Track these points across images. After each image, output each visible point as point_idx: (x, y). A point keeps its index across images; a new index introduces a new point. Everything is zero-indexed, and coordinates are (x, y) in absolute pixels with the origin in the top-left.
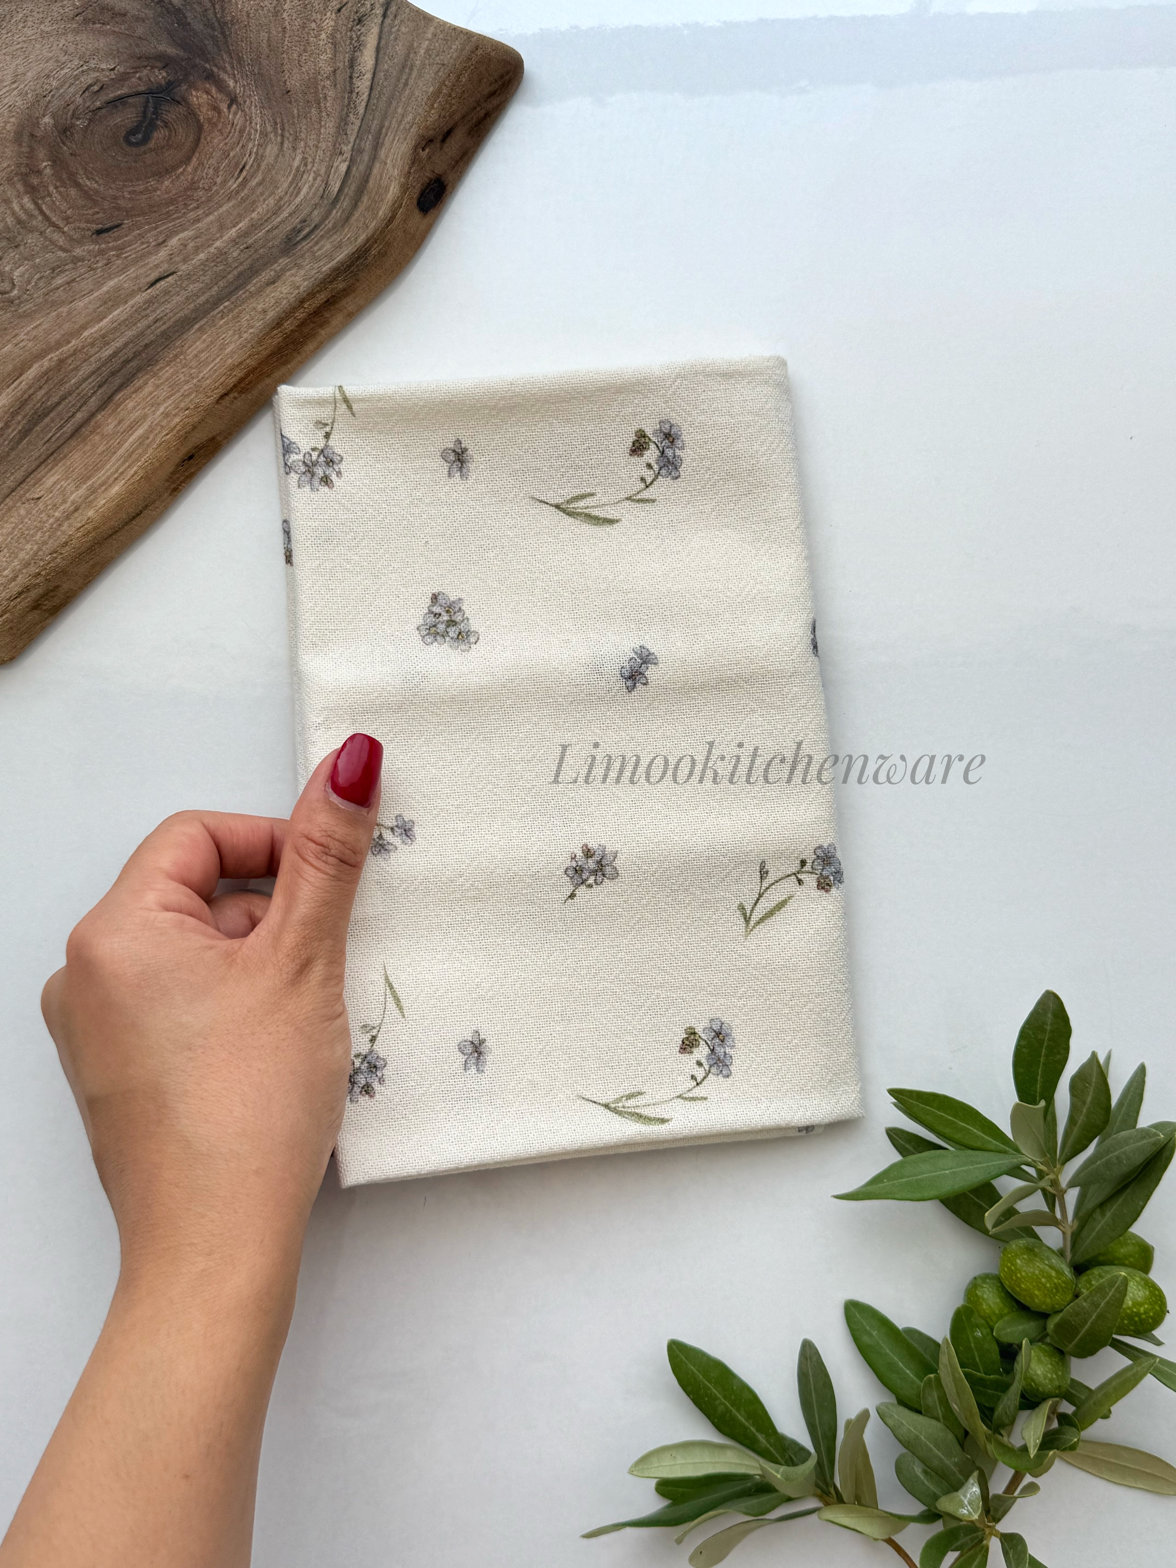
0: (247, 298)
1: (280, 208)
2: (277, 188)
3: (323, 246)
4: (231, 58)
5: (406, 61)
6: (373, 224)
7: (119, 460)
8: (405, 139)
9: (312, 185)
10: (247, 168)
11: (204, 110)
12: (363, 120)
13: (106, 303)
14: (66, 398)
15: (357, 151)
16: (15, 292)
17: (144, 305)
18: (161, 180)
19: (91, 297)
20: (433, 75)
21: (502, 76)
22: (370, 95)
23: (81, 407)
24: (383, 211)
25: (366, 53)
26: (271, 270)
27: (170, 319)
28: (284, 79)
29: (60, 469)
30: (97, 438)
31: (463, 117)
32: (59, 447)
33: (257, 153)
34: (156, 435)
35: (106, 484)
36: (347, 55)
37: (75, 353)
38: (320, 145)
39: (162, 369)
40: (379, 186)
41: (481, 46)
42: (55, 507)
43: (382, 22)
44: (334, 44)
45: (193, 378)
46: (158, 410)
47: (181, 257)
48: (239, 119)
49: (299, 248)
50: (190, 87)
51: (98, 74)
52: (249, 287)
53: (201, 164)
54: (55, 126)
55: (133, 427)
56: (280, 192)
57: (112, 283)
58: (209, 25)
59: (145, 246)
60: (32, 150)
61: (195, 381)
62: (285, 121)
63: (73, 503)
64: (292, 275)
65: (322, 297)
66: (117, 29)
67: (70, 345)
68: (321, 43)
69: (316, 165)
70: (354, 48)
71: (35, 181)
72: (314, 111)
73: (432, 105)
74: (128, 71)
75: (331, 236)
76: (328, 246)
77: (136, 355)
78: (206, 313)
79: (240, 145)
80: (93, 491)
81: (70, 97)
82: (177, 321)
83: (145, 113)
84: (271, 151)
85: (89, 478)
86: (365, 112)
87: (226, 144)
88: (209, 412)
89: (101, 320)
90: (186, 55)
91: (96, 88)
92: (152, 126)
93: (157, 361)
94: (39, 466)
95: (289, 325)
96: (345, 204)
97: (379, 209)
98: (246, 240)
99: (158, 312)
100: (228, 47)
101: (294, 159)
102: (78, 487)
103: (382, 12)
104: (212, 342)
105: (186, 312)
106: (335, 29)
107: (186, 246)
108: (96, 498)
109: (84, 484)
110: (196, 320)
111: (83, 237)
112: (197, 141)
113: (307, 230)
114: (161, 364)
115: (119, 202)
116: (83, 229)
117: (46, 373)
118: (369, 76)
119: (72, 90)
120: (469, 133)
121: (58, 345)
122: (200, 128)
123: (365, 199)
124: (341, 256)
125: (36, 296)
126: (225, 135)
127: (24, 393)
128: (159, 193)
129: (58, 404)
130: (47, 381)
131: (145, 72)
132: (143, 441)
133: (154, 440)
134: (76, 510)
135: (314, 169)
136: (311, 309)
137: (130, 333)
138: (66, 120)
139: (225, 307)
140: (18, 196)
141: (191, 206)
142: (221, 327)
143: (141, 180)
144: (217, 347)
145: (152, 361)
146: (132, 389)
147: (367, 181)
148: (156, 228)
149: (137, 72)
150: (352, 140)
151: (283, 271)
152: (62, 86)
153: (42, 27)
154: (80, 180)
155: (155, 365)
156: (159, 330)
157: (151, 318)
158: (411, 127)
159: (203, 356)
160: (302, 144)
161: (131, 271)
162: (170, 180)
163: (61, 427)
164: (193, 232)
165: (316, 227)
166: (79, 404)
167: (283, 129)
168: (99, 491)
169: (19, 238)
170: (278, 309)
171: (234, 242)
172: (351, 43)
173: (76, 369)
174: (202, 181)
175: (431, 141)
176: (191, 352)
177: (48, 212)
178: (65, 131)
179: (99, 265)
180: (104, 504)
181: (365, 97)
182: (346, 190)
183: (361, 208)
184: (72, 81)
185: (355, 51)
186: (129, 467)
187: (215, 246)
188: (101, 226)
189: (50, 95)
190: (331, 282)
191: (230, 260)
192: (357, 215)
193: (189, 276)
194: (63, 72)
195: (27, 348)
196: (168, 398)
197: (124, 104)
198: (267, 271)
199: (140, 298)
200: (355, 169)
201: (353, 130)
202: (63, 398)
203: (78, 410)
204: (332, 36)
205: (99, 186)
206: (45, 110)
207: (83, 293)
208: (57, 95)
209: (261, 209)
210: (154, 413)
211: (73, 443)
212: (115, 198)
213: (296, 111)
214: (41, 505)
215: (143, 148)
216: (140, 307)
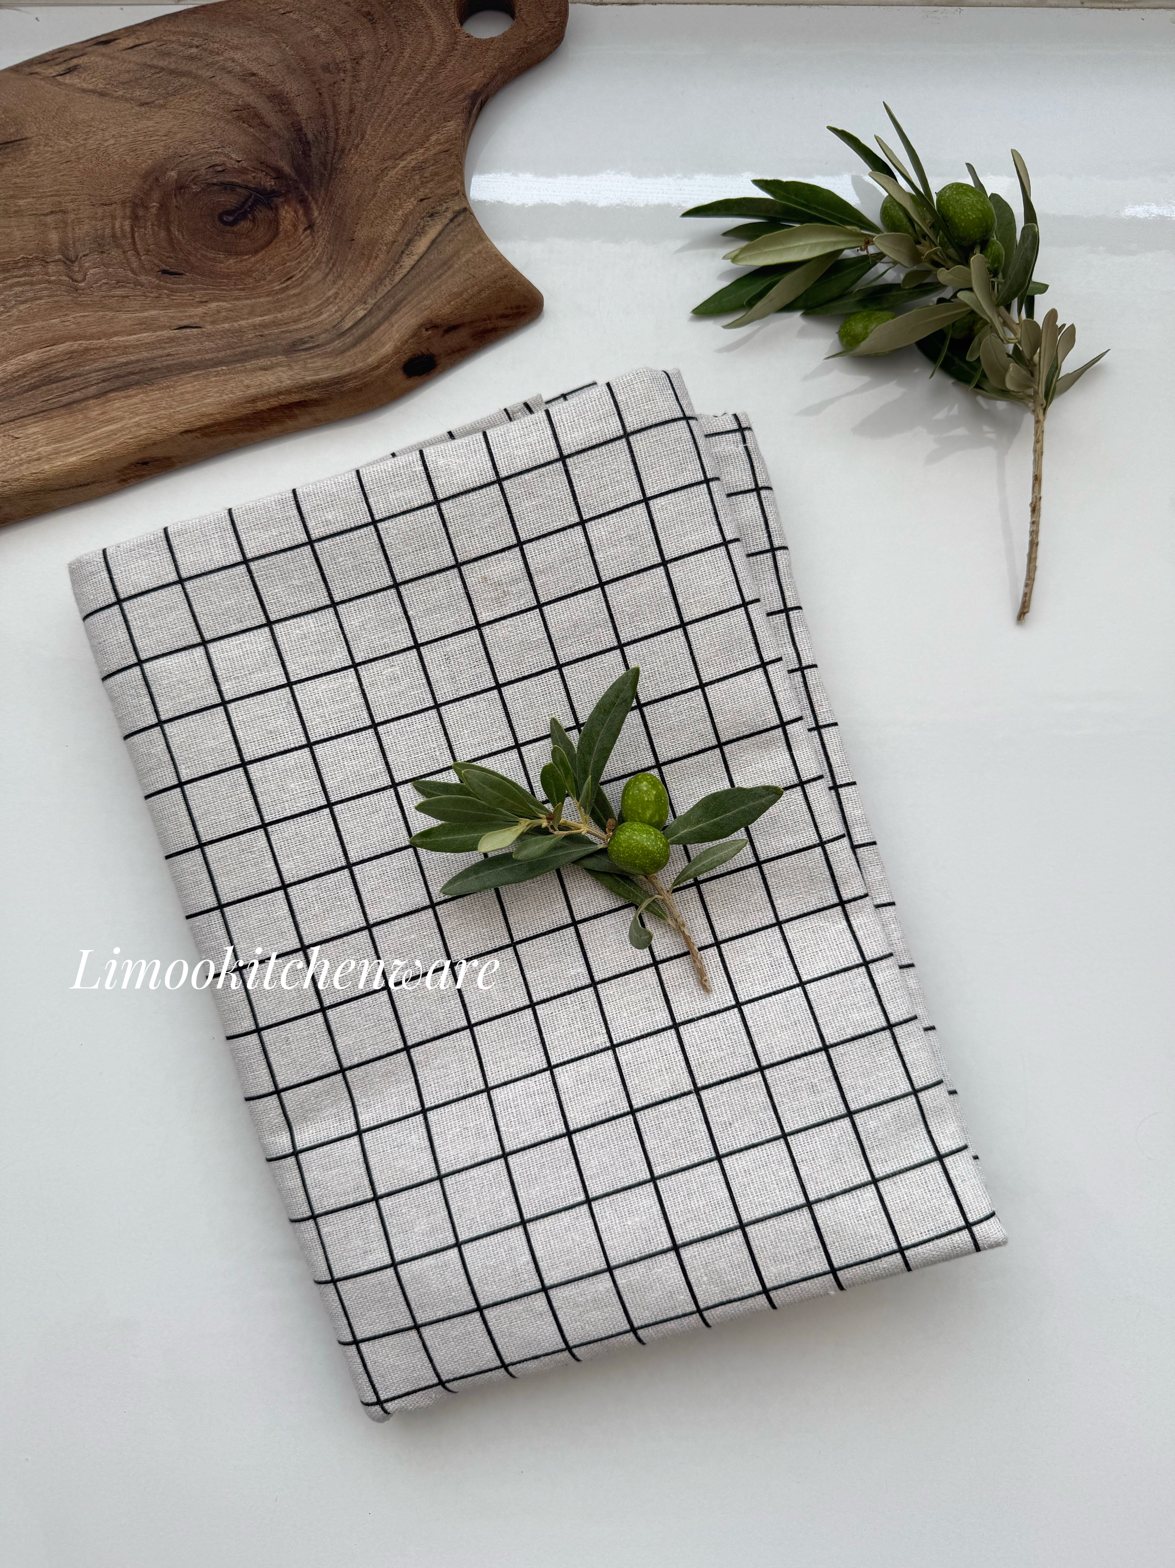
0: (241, 371)
1: (301, 319)
2: (307, 305)
3: (315, 362)
4: (326, 195)
5: (449, 260)
6: (361, 365)
7: (87, 439)
8: (417, 316)
9: (332, 315)
10: (293, 279)
11: (286, 223)
12: (394, 287)
13: (141, 324)
14: (75, 377)
15: (377, 306)
16: (83, 284)
17: (167, 339)
18: (229, 257)
19: (133, 315)
20: (462, 280)
21: (518, 307)
22: (409, 272)
23: (82, 389)
24: (372, 359)
25: (423, 241)
26: (269, 360)
27: (180, 358)
28: (355, 229)
29: (44, 425)
30: (81, 416)
31: (472, 322)
32: (51, 409)
33: (306, 273)
34: (124, 435)
35: (69, 452)
36: (409, 235)
37: (98, 349)
38: (354, 289)
39: (153, 390)
40: (379, 341)
41: (509, 277)
42: (25, 450)
43: (448, 224)
44: (405, 223)
45: (172, 408)
46: (134, 418)
47: (212, 319)
48: (307, 242)
49: (298, 354)
50: (286, 201)
51: (225, 159)
52: (248, 364)
53: (263, 260)
54: (176, 181)
55: (109, 421)
56: (306, 308)
57: (154, 312)
58: (324, 164)
59: (190, 298)
60: (151, 189)
61: (172, 411)
62: (339, 259)
63: (39, 453)
64: (283, 371)
65: (296, 398)
66: (257, 135)
67: (99, 341)
68: (396, 217)
69: (342, 302)
70: (417, 232)
71: (141, 212)
72: (363, 263)
73: (449, 303)
74: (249, 168)
75: (325, 357)
76: (319, 363)
77: (141, 372)
78: (206, 367)
79: (298, 261)
80: (57, 452)
81: (198, 166)
82: (183, 362)
83: (244, 203)
84: (317, 276)
85: (59, 442)
86: (399, 282)
87: (288, 255)
88: (172, 439)
89: (131, 335)
90: (296, 178)
91: (220, 169)
92: (244, 216)
93: (153, 384)
94: (30, 415)
95: (261, 405)
96: (348, 340)
97: (370, 356)
98: (264, 330)
99: (173, 349)
100: (328, 186)
101: (329, 290)
102: (48, 444)
103: (451, 217)
104: (198, 390)
105: (193, 359)
106: (411, 213)
107: (219, 312)
108: (57, 459)
109: (54, 444)
110: (196, 368)
111: (152, 269)
112: (269, 242)
113: (310, 345)
114: (155, 387)
115: (191, 258)
116: (155, 264)
117: (72, 352)
118: (416, 258)
119: (202, 162)
120: (473, 336)
121: (92, 337)
122: (276, 234)
123: (364, 345)
124: (325, 375)
125: (95, 294)
126: (291, 248)
127: (49, 358)
128: (222, 265)
129: (68, 378)
130: (69, 358)
131: (261, 175)
132: (112, 435)
133: (119, 438)
134: (38, 459)
135: (340, 304)
136: (284, 403)
137: (145, 354)
138: (187, 180)
139: (222, 370)
140: (124, 218)
141: (239, 287)
142: (211, 382)
143: (215, 250)
144: (201, 395)
145: (149, 382)
146: (124, 395)
147: (372, 332)
148: (206, 289)
149: (254, 172)
150: (379, 297)
151: (278, 365)
152: (196, 155)
153: (207, 107)
154: (172, 229)
155: (150, 385)
156: (166, 363)
157: (166, 351)
158: (426, 310)
159: (187, 396)
160: (341, 282)
161: (171, 311)
162: (235, 260)
163: (61, 396)
164: (229, 305)
165: (318, 346)
166: (82, 386)
167: (334, 265)
168: (62, 454)
169: (107, 248)
170: (259, 390)
171: (254, 327)
172: (416, 228)
173: (95, 361)
174: (256, 273)
175: (435, 327)
176: (180, 389)
177: (137, 240)
178: (181, 188)
179: (152, 295)
180: (60, 466)
181: (405, 271)
182: (354, 331)
183: (357, 349)
184: (205, 155)
185: (416, 235)
186: (91, 448)
187: (239, 323)
188: (168, 268)
189: (185, 157)
190: (308, 390)
191: (244, 338)
192: (352, 352)
193: (209, 336)
194: (203, 146)
195: (68, 328)
196: (147, 413)
197: (233, 190)
198: (266, 360)
199: (166, 333)
200: (368, 319)
201: (383, 290)
202: (73, 376)
203: (79, 390)
204: (406, 216)
205: (184, 239)
206: (176, 166)
207: (129, 309)
208: (189, 160)
209: (286, 314)
210: (130, 418)
211: (63, 411)
212: (190, 253)
213: (350, 257)
214: (16, 442)
215: (228, 228)
216: (163, 339)
